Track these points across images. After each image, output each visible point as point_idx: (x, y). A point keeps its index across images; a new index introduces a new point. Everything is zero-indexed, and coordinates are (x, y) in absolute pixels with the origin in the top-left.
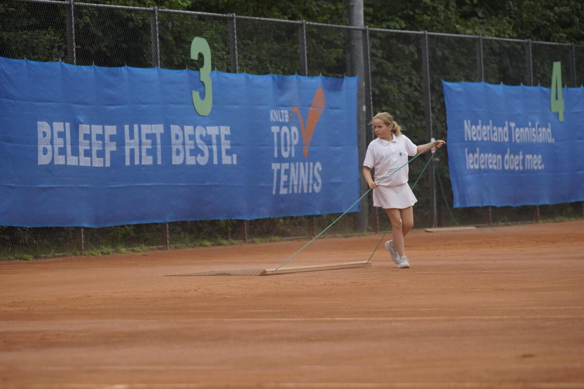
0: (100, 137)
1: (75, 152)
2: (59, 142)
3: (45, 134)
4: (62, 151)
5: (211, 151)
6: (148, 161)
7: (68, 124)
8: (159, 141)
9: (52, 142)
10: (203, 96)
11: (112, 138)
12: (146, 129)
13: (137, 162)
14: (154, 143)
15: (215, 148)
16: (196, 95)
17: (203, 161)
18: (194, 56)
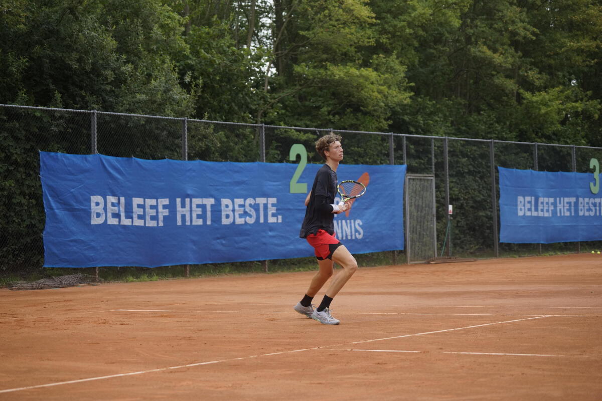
0: (547, 203)
1: (536, 210)
2: (528, 206)
3: (521, 202)
4: (530, 210)
5: (596, 210)
6: (567, 214)
7: (533, 198)
8: (573, 205)
9: (524, 206)
10: (595, 185)
11: (552, 204)
12: (567, 200)
13: (563, 215)
14: (570, 206)
15: (598, 208)
16: (592, 184)
17: (592, 214)
18: (591, 167)
